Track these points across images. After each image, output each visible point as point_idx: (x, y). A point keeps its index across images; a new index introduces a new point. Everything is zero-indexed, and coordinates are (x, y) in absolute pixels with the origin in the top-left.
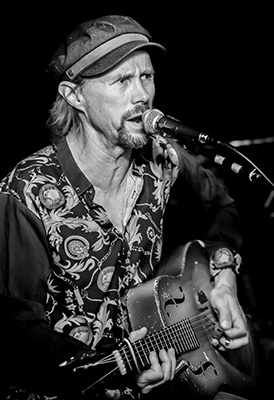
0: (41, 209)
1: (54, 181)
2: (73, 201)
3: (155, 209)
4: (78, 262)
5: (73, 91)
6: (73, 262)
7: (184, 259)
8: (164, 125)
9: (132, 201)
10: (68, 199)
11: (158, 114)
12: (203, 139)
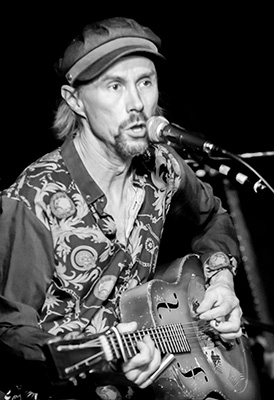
0: (51, 218)
1: (64, 188)
2: (83, 210)
3: (155, 221)
4: (83, 273)
5: (72, 96)
6: (78, 273)
7: (180, 269)
8: (169, 133)
9: (134, 212)
10: (78, 208)
11: (163, 122)
12: (208, 148)
